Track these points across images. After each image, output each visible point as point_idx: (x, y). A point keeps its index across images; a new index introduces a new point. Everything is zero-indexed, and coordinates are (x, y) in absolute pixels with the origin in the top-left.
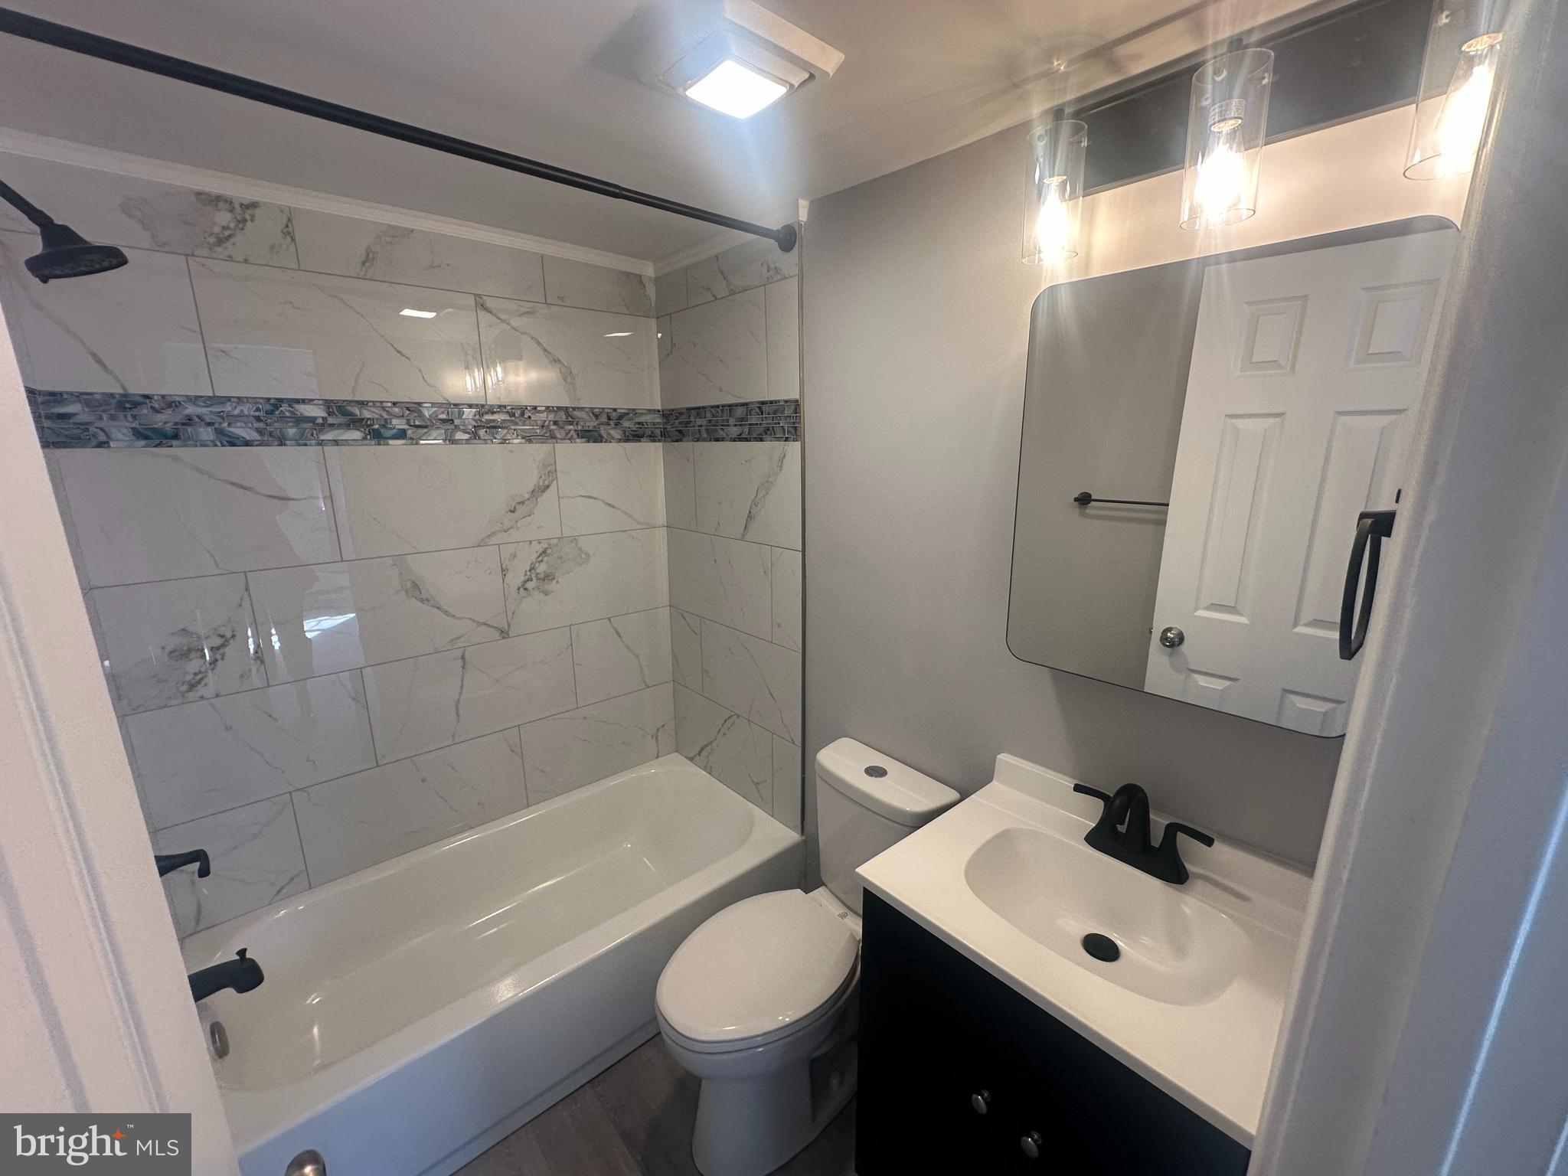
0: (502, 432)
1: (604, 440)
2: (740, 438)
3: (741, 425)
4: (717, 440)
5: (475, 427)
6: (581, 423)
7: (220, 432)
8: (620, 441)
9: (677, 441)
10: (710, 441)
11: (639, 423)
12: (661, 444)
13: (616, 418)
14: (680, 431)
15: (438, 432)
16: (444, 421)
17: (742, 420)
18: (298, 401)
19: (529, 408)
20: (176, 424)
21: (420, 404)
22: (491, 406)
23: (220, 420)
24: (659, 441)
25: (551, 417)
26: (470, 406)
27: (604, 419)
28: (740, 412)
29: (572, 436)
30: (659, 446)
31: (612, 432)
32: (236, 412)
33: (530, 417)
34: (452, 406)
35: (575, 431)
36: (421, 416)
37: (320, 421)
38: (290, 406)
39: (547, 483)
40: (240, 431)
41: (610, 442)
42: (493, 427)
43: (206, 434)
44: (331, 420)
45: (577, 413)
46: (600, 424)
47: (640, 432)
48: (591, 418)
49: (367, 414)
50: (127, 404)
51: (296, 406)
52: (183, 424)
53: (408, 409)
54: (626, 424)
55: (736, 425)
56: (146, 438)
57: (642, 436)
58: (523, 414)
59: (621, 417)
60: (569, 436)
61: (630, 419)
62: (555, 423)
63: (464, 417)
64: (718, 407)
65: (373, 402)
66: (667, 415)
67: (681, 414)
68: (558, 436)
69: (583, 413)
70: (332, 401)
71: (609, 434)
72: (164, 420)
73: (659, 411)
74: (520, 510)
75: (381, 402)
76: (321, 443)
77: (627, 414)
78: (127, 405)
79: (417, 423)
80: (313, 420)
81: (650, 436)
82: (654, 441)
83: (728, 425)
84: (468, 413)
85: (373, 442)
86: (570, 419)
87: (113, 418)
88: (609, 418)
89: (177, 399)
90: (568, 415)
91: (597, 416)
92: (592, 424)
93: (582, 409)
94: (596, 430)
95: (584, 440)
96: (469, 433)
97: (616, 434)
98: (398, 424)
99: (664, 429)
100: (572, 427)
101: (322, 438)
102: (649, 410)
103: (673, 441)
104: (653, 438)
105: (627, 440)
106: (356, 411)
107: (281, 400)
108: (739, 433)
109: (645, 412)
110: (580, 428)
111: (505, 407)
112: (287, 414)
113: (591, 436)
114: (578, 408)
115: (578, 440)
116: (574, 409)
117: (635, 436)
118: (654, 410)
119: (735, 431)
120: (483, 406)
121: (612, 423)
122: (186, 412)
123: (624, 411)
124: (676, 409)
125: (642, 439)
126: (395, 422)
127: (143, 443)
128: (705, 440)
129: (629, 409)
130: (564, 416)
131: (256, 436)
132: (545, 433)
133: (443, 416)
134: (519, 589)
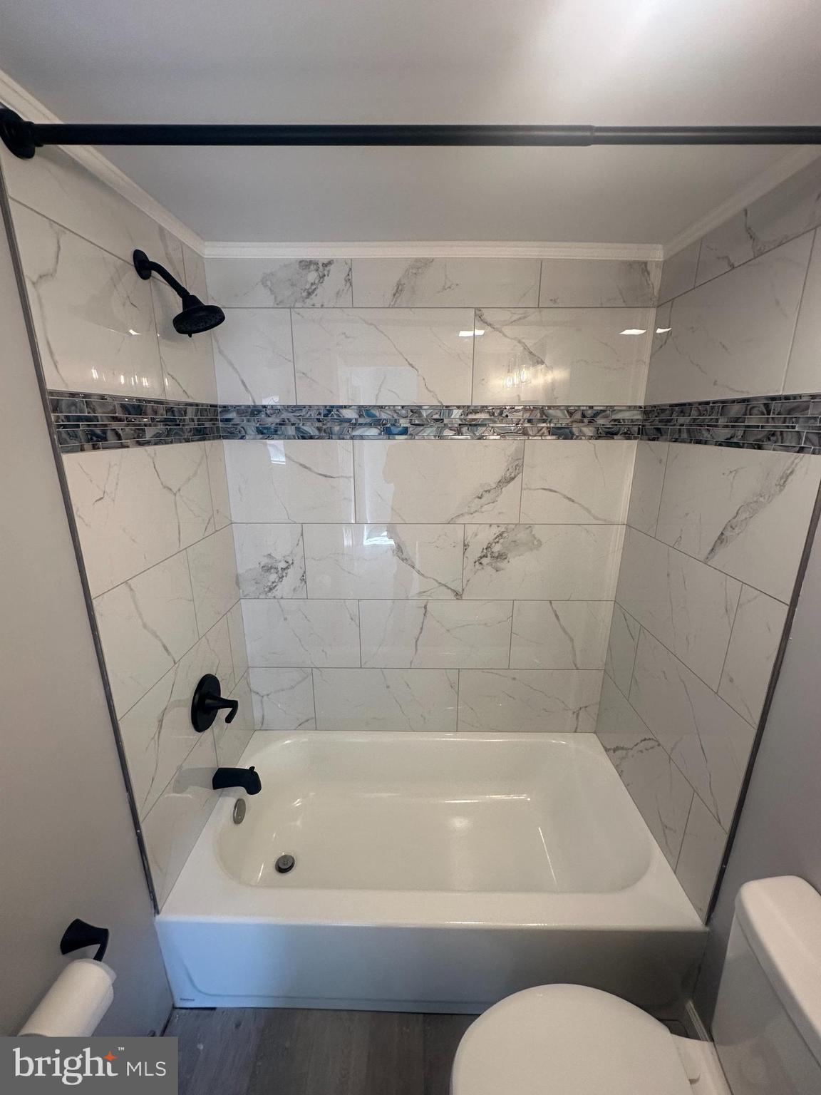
0: (481, 430)
1: (575, 437)
2: (729, 443)
3: (733, 427)
4: (699, 442)
5: (460, 425)
6: (555, 421)
7: (298, 429)
8: (591, 438)
9: (653, 440)
10: (690, 442)
11: (615, 420)
12: (636, 441)
13: (589, 415)
14: (658, 430)
15: (431, 429)
16: (437, 420)
17: (737, 420)
18: (341, 407)
19: (507, 408)
20: (277, 424)
21: (420, 407)
22: (475, 406)
23: (299, 422)
24: (635, 438)
25: (527, 415)
26: (459, 407)
27: (578, 416)
28: (735, 410)
29: (543, 433)
30: (634, 443)
31: (585, 430)
32: (307, 416)
33: (507, 416)
34: (444, 408)
35: (548, 428)
36: (420, 415)
37: (354, 421)
38: (337, 411)
39: (513, 475)
40: (309, 429)
41: (581, 439)
42: (473, 425)
43: (291, 430)
44: (361, 421)
45: (551, 412)
46: (572, 422)
47: (615, 429)
48: (565, 416)
49: (384, 416)
50: (255, 411)
51: (341, 410)
52: (280, 424)
53: (412, 411)
54: (600, 421)
55: (727, 426)
56: (262, 433)
57: (616, 434)
58: (501, 413)
59: (596, 414)
60: (541, 432)
61: (607, 417)
62: (530, 421)
63: (452, 417)
64: (708, 403)
65: (389, 406)
66: (647, 411)
67: (663, 410)
68: (531, 433)
69: (558, 411)
70: (362, 406)
71: (581, 431)
72: (272, 421)
73: (640, 407)
74: (487, 497)
75: (394, 406)
76: (352, 438)
77: (604, 411)
78: (256, 413)
79: (417, 422)
80: (349, 421)
81: (625, 433)
82: (629, 438)
83: (716, 426)
84: (456, 413)
85: (385, 437)
86: (544, 417)
87: (248, 421)
88: (584, 416)
89: (279, 407)
90: (543, 413)
91: (571, 414)
92: (564, 421)
93: (557, 407)
94: (568, 427)
95: (554, 437)
96: (454, 430)
97: (588, 431)
98: (404, 423)
99: (643, 426)
100: (544, 425)
101: (354, 434)
102: (630, 407)
103: (649, 440)
104: (628, 436)
105: (599, 437)
106: (376, 413)
107: (332, 407)
108: (729, 436)
109: (624, 408)
110: (552, 425)
111: (487, 407)
112: (335, 417)
113: (563, 433)
114: (554, 407)
115: (549, 437)
116: (549, 407)
117: (610, 434)
118: (635, 407)
119: (723, 433)
120: (469, 407)
121: (586, 420)
122: (283, 416)
123: (602, 408)
124: (658, 406)
125: (615, 437)
126: (402, 421)
127: (261, 436)
128: (683, 441)
129: (607, 406)
130: (539, 415)
131: (316, 433)
132: (520, 430)
133: (436, 417)
134: (475, 562)
